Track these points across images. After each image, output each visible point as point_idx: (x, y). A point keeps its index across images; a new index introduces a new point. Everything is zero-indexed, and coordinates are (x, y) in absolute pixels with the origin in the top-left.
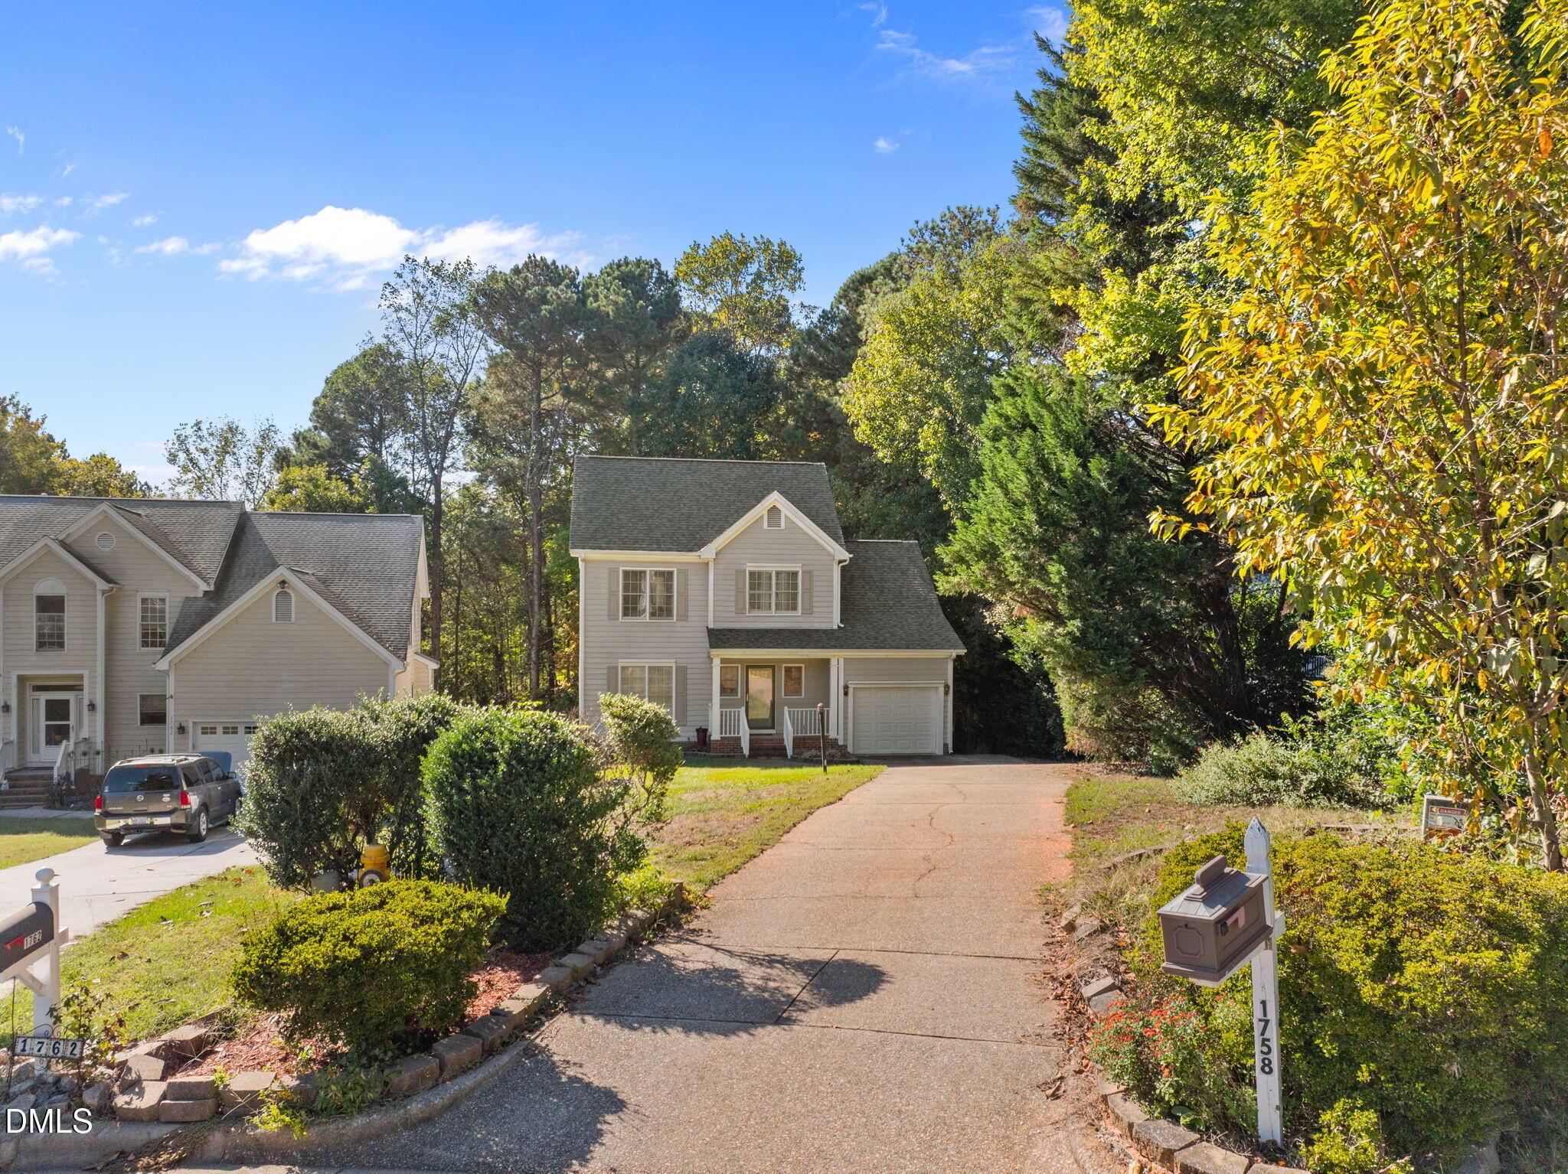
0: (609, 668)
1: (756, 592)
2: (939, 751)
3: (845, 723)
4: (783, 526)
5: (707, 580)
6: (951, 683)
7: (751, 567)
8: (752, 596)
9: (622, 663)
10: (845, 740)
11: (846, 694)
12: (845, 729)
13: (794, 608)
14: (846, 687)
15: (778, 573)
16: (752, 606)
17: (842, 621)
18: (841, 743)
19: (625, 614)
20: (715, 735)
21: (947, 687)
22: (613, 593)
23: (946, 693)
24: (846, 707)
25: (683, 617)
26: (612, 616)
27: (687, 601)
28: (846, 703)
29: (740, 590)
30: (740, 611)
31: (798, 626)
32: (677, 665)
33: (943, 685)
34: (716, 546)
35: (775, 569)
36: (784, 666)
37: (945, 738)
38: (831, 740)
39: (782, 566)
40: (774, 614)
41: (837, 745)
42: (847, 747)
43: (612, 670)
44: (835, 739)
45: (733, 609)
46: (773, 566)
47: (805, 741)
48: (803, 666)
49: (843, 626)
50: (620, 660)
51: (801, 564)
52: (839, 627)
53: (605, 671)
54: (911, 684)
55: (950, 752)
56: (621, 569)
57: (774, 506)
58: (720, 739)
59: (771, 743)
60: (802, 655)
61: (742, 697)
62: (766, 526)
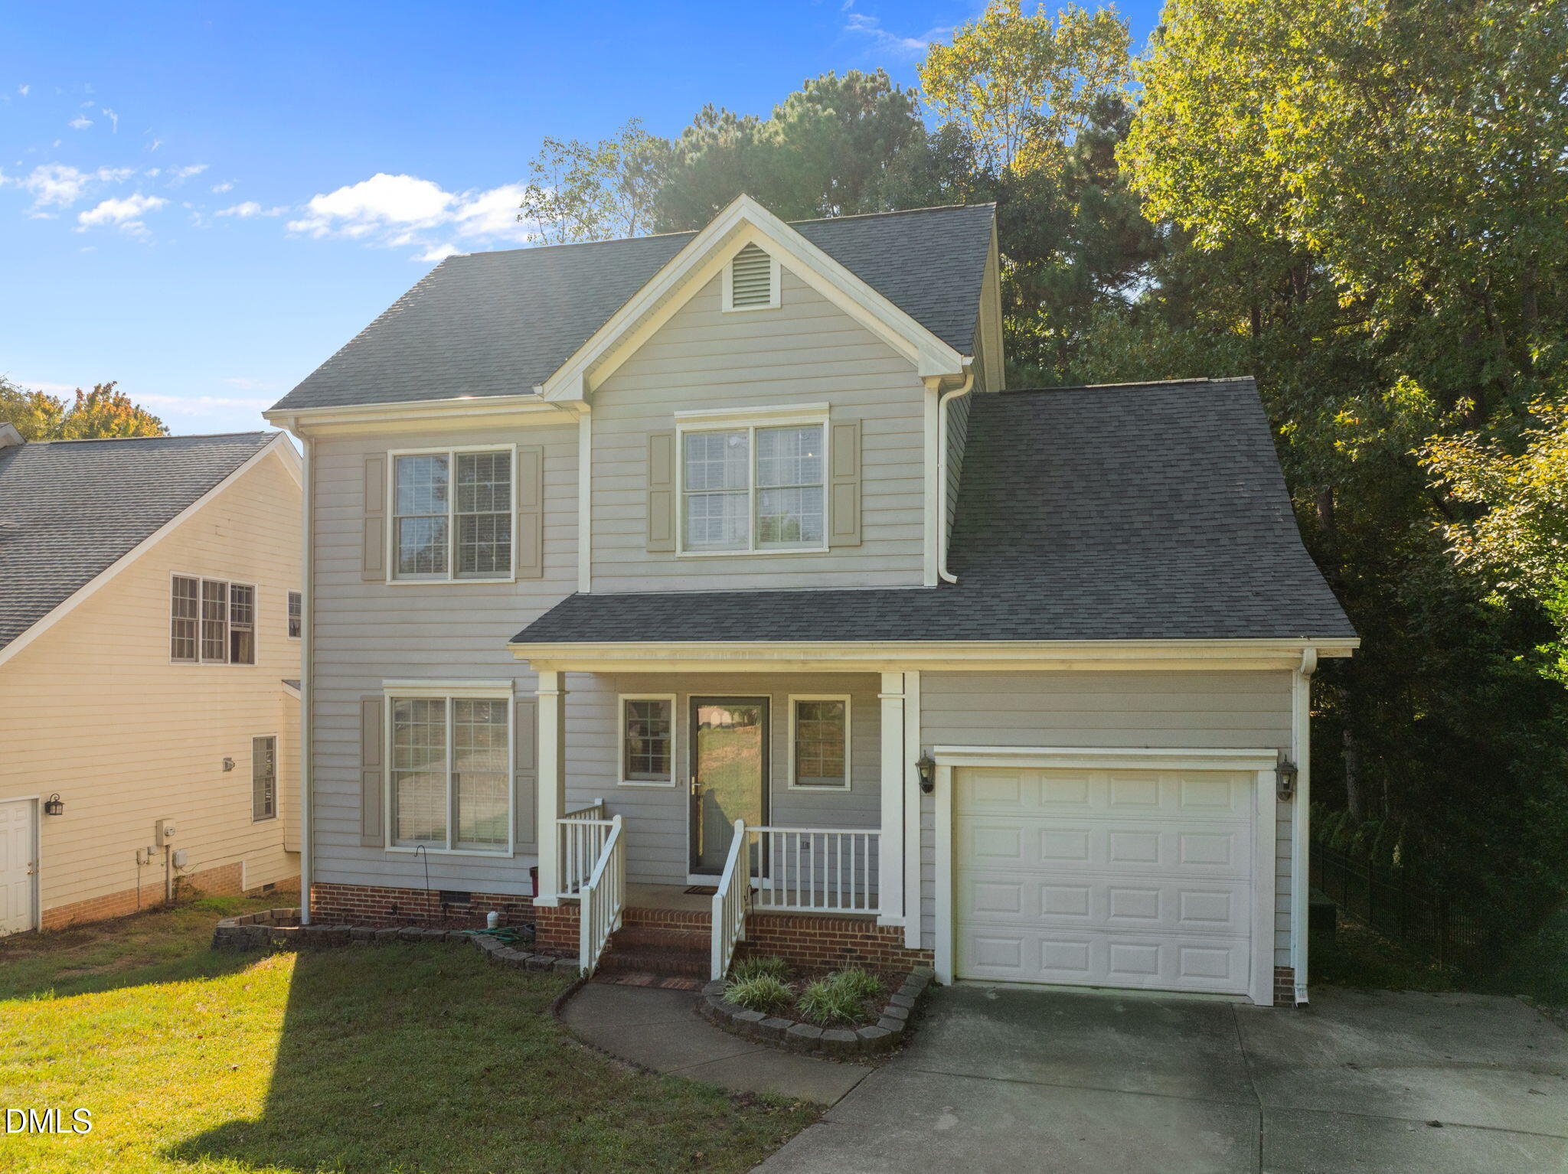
0: (364, 702)
1: (704, 490)
2: (1262, 994)
4: (775, 299)
5: (578, 466)
6: (1299, 759)
8: (693, 503)
9: (393, 688)
10: (927, 933)
11: (928, 786)
13: (813, 533)
14: (927, 765)
17: (950, 569)
18: (912, 941)
19: (401, 567)
20: (549, 895)
21: (1286, 771)
22: (372, 516)
23: (1286, 793)
24: (927, 829)
25: (527, 568)
26: (374, 573)
27: (540, 527)
29: (657, 489)
30: (660, 549)
31: (818, 584)
32: (519, 694)
33: (1274, 764)
34: (583, 366)
35: (751, 424)
36: (793, 698)
37: (1280, 950)
38: (882, 930)
39: (771, 415)
40: (751, 551)
41: (902, 947)
42: (933, 957)
43: (370, 705)
44: (896, 929)
45: (642, 540)
46: (746, 416)
47: (801, 927)
48: (847, 698)
49: (953, 579)
50: (386, 682)
51: (825, 405)
52: (941, 581)
53: (356, 709)
54: (1148, 757)
55: (1301, 997)
56: (391, 453)
57: (751, 245)
58: (555, 904)
59: (698, 927)
60: (789, 661)
61: (680, 783)
62: (727, 304)
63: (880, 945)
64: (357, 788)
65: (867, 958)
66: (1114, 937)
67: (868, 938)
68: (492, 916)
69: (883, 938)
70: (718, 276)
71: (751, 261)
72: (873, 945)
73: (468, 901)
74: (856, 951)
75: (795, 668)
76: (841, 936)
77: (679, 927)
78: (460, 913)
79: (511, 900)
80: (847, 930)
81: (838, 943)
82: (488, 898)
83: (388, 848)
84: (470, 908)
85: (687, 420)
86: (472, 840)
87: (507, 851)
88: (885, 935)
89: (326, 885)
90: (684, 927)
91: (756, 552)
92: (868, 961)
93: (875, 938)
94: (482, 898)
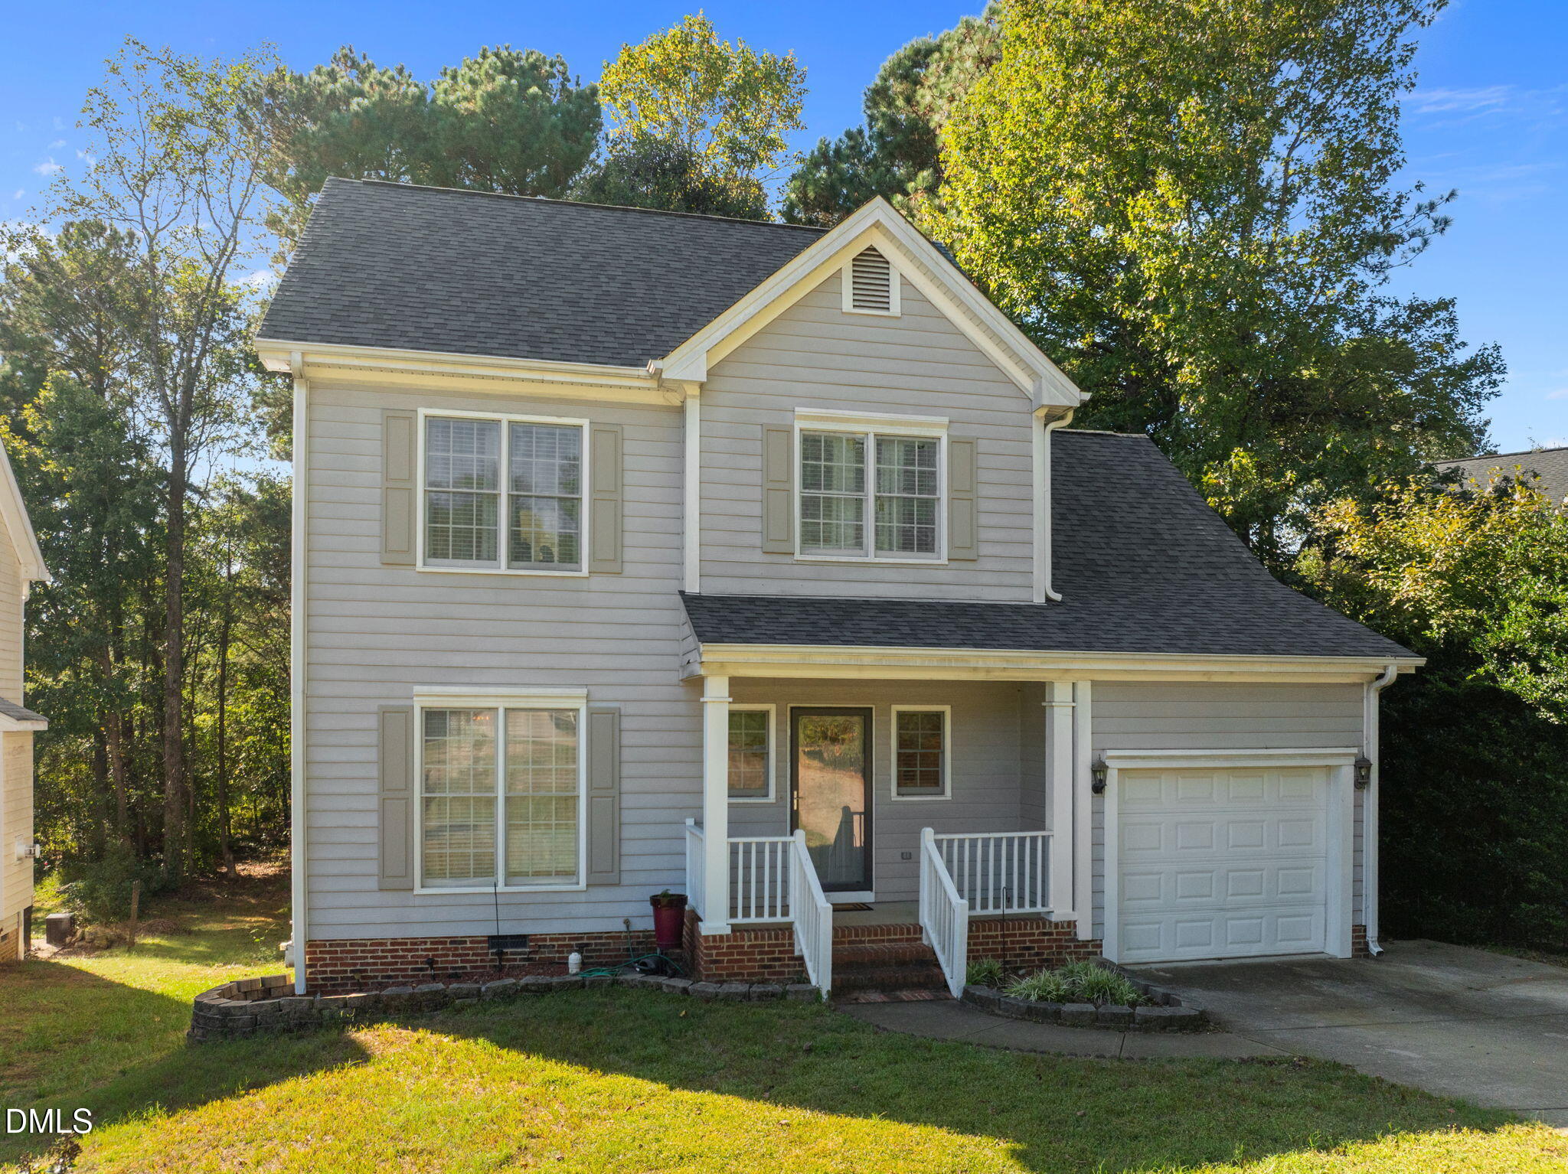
0: (384, 713)
1: (822, 493)
2: (1339, 948)
3: (1097, 876)
4: (895, 307)
5: (681, 456)
6: (1373, 753)
7: (807, 419)
8: (810, 506)
9: (426, 697)
10: (1097, 924)
11: (1098, 788)
12: (1097, 892)
13: (925, 543)
14: (1099, 770)
15: (882, 442)
16: (811, 537)
17: (1056, 587)
18: (1084, 933)
19: (436, 551)
20: (715, 922)
21: (1362, 765)
22: (396, 486)
23: (1361, 783)
24: (1098, 827)
25: (610, 564)
26: (395, 557)
27: (619, 517)
28: (1098, 813)
29: (774, 487)
30: (777, 550)
31: (940, 595)
32: (592, 704)
33: (1352, 761)
34: (707, 345)
35: (872, 430)
36: (896, 708)
37: (1356, 911)
38: (1057, 925)
39: (891, 423)
40: (871, 559)
41: (1075, 940)
42: (1100, 946)
43: (393, 717)
44: (1069, 923)
45: (757, 540)
46: (868, 421)
47: (984, 931)
48: (947, 709)
49: (1058, 597)
50: (417, 689)
51: (946, 420)
52: (1048, 599)
53: (372, 722)
54: (1270, 757)
55: (1375, 949)
56: (422, 412)
57: (872, 249)
58: (728, 931)
59: (883, 941)
60: (975, 669)
61: (780, 797)
62: (847, 303)
63: (1055, 940)
64: (373, 820)
65: (1043, 954)
66: (1229, 914)
67: (1044, 934)
68: (574, 958)
69: (1058, 934)
70: (838, 275)
71: (870, 264)
72: (1049, 940)
73: (524, 945)
74: (1033, 948)
75: (980, 677)
76: (1021, 935)
77: (864, 942)
78: (515, 960)
79: (582, 938)
80: (1026, 929)
81: (1018, 942)
82: (552, 940)
83: (418, 890)
84: (530, 953)
85: (806, 418)
86: (526, 874)
87: (578, 883)
88: (1060, 930)
89: (323, 943)
90: (870, 942)
91: (877, 560)
92: (1045, 957)
93: (1051, 934)
94: (545, 940)
